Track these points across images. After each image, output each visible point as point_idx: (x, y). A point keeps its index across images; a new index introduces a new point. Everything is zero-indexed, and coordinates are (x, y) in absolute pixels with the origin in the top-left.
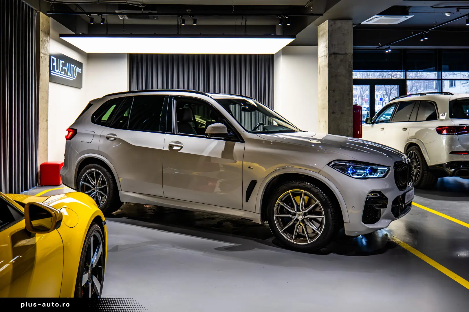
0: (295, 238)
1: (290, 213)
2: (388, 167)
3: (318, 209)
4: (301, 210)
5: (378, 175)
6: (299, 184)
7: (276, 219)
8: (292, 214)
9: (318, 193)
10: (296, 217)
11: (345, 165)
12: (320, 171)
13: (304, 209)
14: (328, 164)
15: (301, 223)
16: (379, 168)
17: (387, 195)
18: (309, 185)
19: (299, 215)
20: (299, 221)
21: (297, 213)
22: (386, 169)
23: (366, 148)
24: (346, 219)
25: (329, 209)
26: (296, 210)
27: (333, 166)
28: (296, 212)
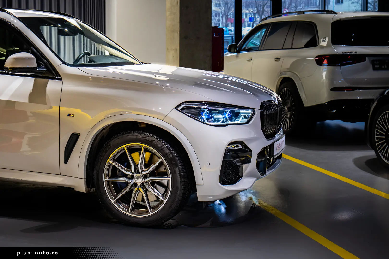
0: (132, 210)
1: (125, 176)
2: (253, 109)
3: (162, 169)
4: (140, 171)
5: (240, 121)
6: (137, 135)
7: (106, 185)
8: (128, 176)
9: (163, 147)
10: (133, 181)
11: (198, 108)
12: (164, 118)
13: (144, 169)
14: (176, 108)
15: (140, 189)
16: (242, 111)
17: (250, 146)
18: (150, 136)
19: (138, 178)
20: (137, 186)
21: (135, 175)
22: (250, 111)
23: (228, 85)
24: (198, 180)
25: (177, 168)
26: (133, 171)
27: (182, 109)
28: (133, 174)
